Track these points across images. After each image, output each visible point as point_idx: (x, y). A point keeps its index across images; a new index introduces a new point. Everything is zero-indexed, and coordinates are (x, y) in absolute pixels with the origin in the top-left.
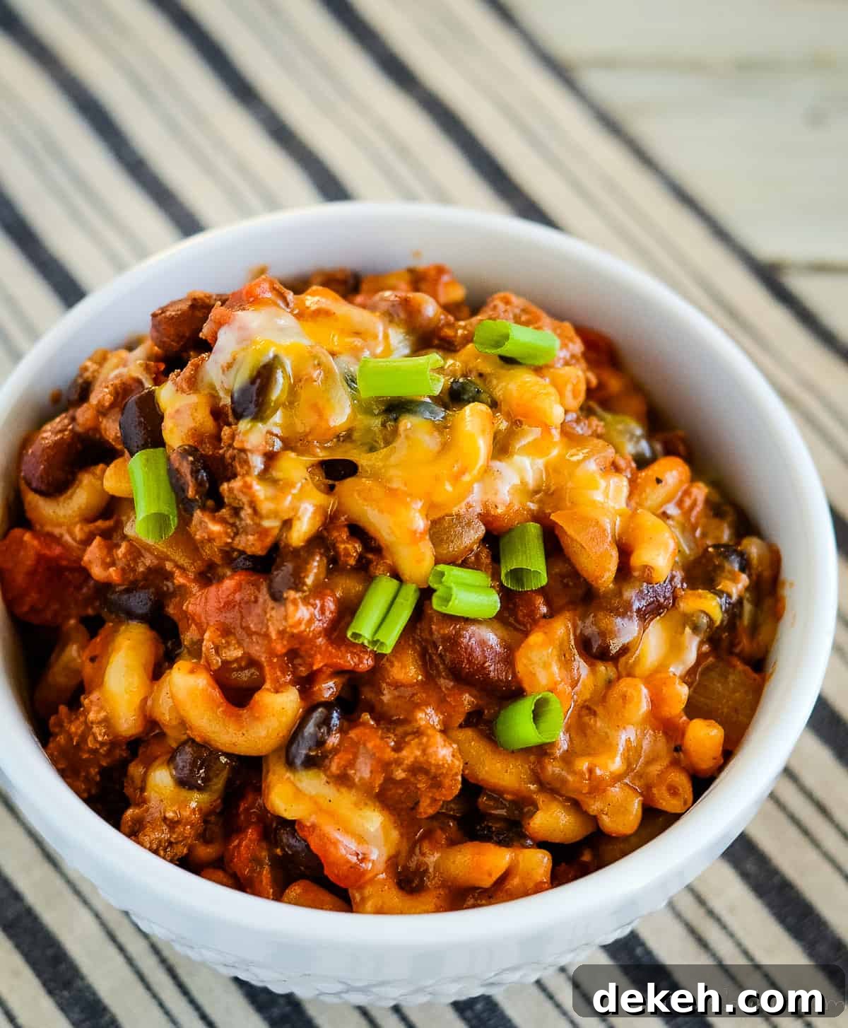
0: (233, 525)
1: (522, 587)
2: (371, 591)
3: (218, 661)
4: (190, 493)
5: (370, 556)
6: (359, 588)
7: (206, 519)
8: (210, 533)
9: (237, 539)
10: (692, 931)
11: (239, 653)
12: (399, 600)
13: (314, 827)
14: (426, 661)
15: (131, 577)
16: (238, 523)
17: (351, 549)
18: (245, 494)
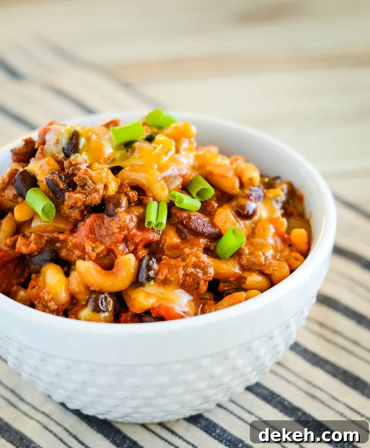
0: (84, 193)
1: (204, 199)
2: (147, 209)
3: (94, 255)
4: (61, 185)
5: (142, 197)
6: (141, 210)
7: (72, 194)
8: (76, 198)
9: (87, 198)
10: (308, 394)
11: (103, 247)
12: (160, 208)
13: (160, 305)
14: (179, 233)
15: (40, 246)
16: (86, 192)
17: (133, 194)
18: (86, 175)
